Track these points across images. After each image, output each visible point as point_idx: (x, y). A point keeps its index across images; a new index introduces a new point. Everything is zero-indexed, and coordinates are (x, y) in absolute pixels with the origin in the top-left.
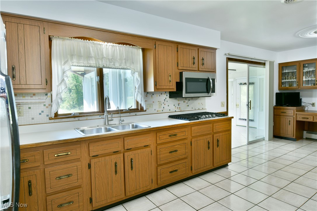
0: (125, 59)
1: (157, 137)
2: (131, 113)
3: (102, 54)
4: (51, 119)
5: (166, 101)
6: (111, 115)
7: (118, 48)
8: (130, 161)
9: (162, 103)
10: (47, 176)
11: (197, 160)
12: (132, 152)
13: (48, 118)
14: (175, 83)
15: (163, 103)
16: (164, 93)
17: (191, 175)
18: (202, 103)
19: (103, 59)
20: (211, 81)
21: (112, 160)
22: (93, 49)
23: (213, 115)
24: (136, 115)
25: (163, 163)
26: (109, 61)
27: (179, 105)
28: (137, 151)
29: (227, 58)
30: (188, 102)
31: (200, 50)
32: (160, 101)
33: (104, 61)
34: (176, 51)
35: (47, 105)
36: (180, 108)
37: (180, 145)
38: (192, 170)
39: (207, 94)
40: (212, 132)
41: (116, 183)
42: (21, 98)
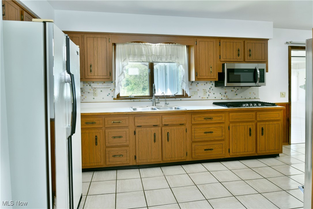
0: (171, 55)
1: (192, 118)
2: (176, 98)
3: (152, 53)
4: (114, 99)
5: (211, 89)
6: (158, 99)
7: (165, 46)
8: (167, 134)
9: (207, 91)
10: (107, 134)
11: (236, 144)
12: (168, 127)
13: (113, 98)
14: (218, 73)
15: (209, 91)
16: (210, 82)
17: (228, 156)
18: (254, 93)
19: (152, 56)
20: (258, 71)
21: (152, 131)
22: (145, 49)
23: (259, 104)
24: (181, 100)
25: (198, 140)
26: (157, 57)
27: (225, 94)
28: (173, 127)
29: (289, 46)
30: (237, 91)
31: (246, 42)
32: (205, 89)
33: (152, 57)
34: (219, 45)
35: (112, 90)
36: (227, 96)
37: (216, 128)
38: (229, 152)
39: (254, 83)
40: (254, 120)
41: (155, 148)
42: (97, 84)
